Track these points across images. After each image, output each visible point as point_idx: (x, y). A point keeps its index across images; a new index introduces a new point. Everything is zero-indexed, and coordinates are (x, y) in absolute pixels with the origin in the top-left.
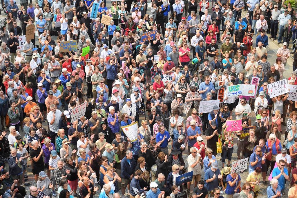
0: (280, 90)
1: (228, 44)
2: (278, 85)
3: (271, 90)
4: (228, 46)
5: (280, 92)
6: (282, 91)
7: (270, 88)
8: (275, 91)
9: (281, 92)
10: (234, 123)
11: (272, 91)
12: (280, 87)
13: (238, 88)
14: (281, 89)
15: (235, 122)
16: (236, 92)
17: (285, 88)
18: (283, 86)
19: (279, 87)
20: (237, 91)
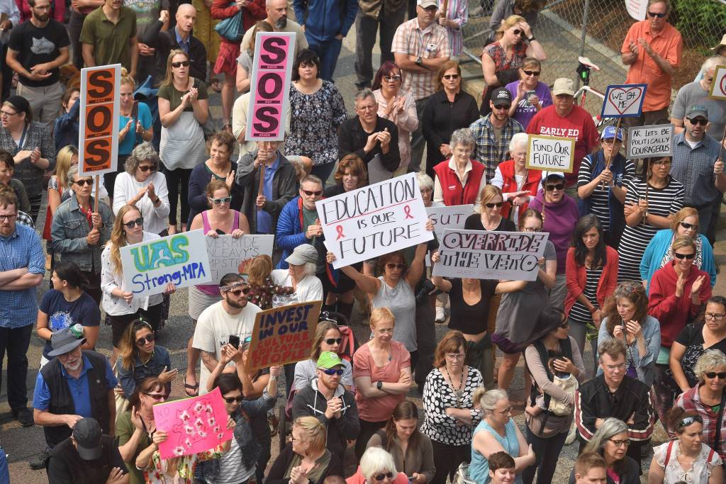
0: (386, 228)
1: (114, 13)
2: (371, 201)
3: (339, 228)
4: (115, 21)
5: (386, 241)
6: (394, 236)
7: (332, 217)
8: (359, 234)
9: (386, 239)
10: (193, 413)
11: (341, 235)
12: (386, 216)
13: (182, 252)
14: (391, 226)
15: (198, 405)
16: (172, 270)
17: (410, 221)
18: (399, 211)
19: (381, 214)
20: (178, 268)
